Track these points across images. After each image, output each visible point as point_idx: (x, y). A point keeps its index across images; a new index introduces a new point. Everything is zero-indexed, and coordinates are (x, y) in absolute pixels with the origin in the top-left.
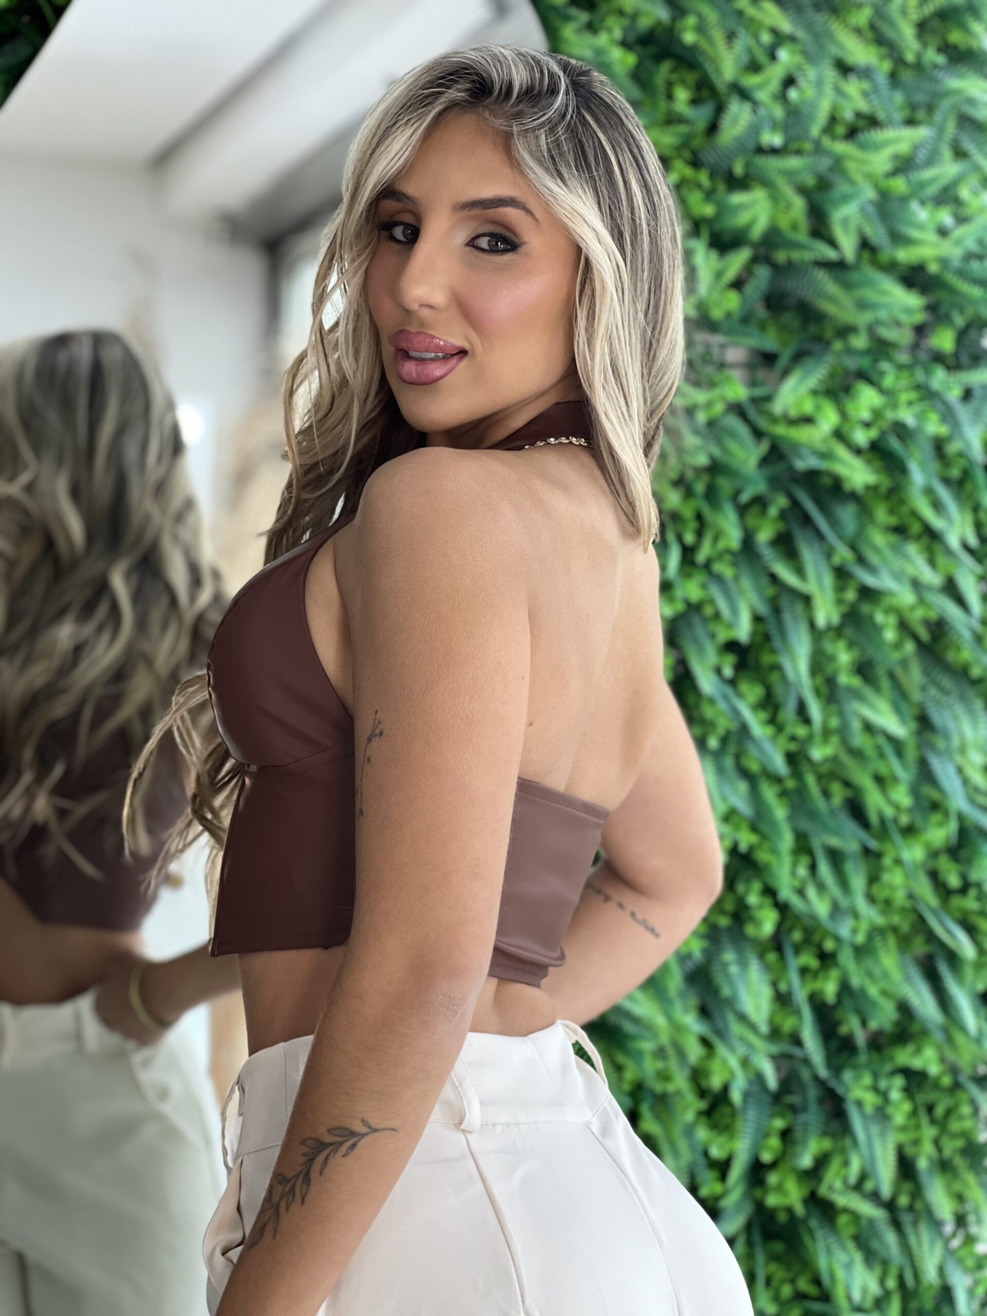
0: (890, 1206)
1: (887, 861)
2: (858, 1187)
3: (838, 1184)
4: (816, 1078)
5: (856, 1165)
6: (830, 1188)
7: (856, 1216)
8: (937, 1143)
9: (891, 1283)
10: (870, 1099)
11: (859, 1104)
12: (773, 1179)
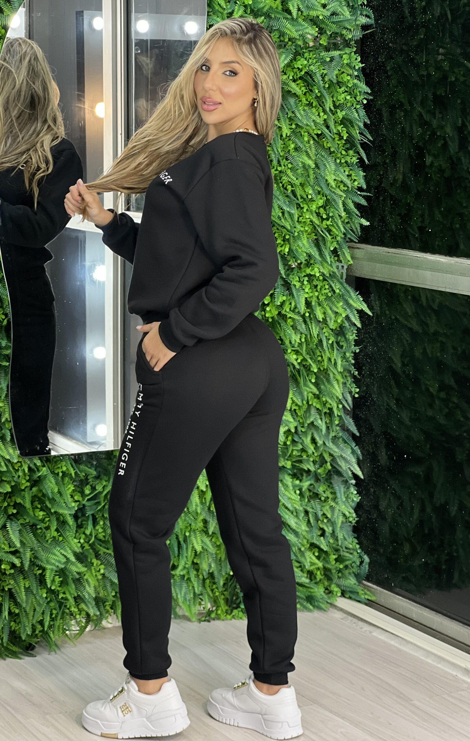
0: (303, 316)
1: (305, 210)
2: (293, 311)
3: (288, 310)
4: (282, 278)
5: (293, 304)
6: (286, 311)
7: (293, 320)
8: (318, 297)
9: (303, 340)
10: (298, 285)
11: (295, 286)
12: (268, 309)
